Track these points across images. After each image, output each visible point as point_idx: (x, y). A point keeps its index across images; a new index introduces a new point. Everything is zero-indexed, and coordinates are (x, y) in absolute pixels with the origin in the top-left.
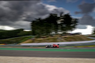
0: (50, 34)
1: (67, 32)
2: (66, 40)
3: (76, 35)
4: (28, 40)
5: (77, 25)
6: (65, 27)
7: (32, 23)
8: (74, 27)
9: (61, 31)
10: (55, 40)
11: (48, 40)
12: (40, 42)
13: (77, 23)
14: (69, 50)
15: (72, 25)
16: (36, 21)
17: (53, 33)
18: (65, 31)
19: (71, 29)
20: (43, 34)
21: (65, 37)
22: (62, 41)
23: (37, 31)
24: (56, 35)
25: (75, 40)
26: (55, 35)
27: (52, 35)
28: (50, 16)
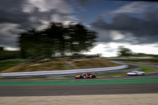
0: (52, 56)
1: (79, 53)
2: (78, 66)
3: (94, 58)
5: (95, 41)
7: (20, 38)
8: (91, 46)
9: (70, 51)
10: (60, 67)
11: (49, 66)
12: (35, 69)
13: (95, 39)
15: (87, 42)
16: (27, 34)
17: (57, 54)
18: (77, 51)
19: (86, 47)
21: (77, 62)
22: (72, 68)
23: (30, 51)
24: (62, 57)
25: (93, 65)
26: (60, 57)
27: (56, 57)
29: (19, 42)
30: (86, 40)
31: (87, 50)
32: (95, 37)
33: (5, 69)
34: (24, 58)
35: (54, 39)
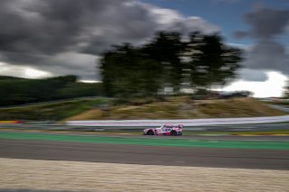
0: (159, 93)
1: (208, 89)
2: (205, 112)
3: (236, 99)
4: (89, 109)
5: (238, 67)
6: (203, 74)
7: (102, 60)
8: (231, 75)
9: (191, 87)
10: (172, 113)
11: (152, 110)
12: (126, 116)
13: (238, 63)
14: (213, 142)
15: (223, 68)
17: (168, 90)
18: (203, 85)
19: (222, 78)
20: (135, 94)
21: (204, 105)
22: (194, 116)
23: (119, 83)
24: (175, 96)
25: (233, 112)
26: (171, 96)
27: (164, 96)
28: (158, 39)
29: (101, 68)
30: (223, 64)
31: (224, 84)
32: (239, 59)
33: (77, 114)
34: (110, 95)
35: (163, 63)
